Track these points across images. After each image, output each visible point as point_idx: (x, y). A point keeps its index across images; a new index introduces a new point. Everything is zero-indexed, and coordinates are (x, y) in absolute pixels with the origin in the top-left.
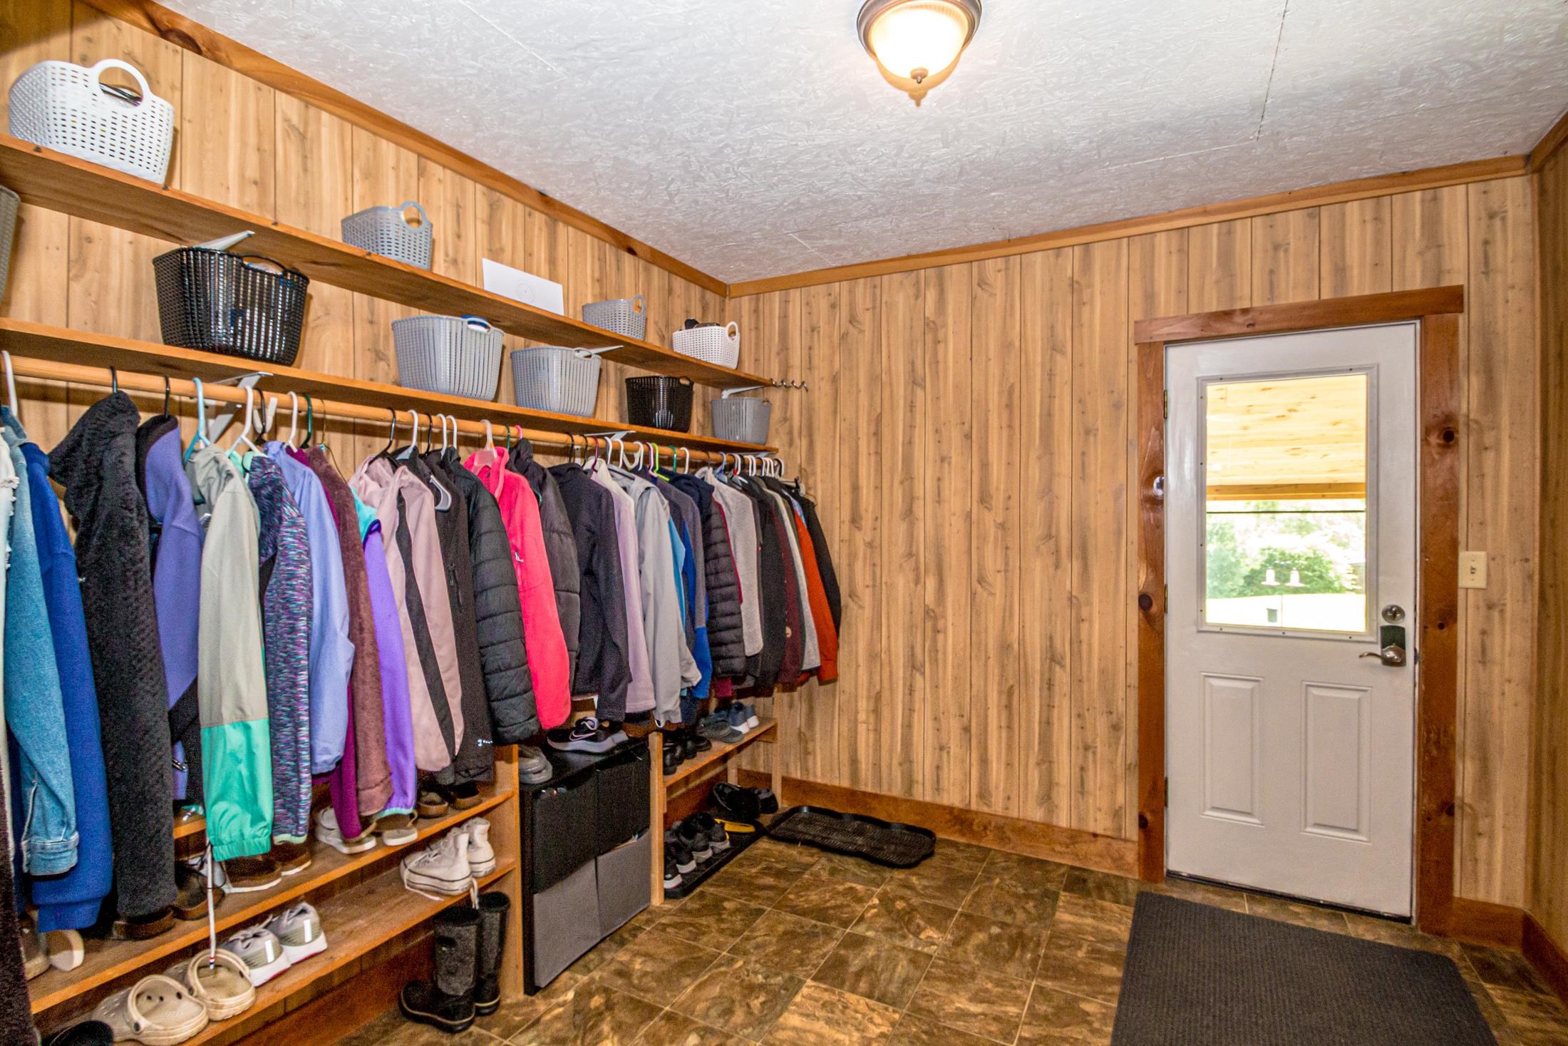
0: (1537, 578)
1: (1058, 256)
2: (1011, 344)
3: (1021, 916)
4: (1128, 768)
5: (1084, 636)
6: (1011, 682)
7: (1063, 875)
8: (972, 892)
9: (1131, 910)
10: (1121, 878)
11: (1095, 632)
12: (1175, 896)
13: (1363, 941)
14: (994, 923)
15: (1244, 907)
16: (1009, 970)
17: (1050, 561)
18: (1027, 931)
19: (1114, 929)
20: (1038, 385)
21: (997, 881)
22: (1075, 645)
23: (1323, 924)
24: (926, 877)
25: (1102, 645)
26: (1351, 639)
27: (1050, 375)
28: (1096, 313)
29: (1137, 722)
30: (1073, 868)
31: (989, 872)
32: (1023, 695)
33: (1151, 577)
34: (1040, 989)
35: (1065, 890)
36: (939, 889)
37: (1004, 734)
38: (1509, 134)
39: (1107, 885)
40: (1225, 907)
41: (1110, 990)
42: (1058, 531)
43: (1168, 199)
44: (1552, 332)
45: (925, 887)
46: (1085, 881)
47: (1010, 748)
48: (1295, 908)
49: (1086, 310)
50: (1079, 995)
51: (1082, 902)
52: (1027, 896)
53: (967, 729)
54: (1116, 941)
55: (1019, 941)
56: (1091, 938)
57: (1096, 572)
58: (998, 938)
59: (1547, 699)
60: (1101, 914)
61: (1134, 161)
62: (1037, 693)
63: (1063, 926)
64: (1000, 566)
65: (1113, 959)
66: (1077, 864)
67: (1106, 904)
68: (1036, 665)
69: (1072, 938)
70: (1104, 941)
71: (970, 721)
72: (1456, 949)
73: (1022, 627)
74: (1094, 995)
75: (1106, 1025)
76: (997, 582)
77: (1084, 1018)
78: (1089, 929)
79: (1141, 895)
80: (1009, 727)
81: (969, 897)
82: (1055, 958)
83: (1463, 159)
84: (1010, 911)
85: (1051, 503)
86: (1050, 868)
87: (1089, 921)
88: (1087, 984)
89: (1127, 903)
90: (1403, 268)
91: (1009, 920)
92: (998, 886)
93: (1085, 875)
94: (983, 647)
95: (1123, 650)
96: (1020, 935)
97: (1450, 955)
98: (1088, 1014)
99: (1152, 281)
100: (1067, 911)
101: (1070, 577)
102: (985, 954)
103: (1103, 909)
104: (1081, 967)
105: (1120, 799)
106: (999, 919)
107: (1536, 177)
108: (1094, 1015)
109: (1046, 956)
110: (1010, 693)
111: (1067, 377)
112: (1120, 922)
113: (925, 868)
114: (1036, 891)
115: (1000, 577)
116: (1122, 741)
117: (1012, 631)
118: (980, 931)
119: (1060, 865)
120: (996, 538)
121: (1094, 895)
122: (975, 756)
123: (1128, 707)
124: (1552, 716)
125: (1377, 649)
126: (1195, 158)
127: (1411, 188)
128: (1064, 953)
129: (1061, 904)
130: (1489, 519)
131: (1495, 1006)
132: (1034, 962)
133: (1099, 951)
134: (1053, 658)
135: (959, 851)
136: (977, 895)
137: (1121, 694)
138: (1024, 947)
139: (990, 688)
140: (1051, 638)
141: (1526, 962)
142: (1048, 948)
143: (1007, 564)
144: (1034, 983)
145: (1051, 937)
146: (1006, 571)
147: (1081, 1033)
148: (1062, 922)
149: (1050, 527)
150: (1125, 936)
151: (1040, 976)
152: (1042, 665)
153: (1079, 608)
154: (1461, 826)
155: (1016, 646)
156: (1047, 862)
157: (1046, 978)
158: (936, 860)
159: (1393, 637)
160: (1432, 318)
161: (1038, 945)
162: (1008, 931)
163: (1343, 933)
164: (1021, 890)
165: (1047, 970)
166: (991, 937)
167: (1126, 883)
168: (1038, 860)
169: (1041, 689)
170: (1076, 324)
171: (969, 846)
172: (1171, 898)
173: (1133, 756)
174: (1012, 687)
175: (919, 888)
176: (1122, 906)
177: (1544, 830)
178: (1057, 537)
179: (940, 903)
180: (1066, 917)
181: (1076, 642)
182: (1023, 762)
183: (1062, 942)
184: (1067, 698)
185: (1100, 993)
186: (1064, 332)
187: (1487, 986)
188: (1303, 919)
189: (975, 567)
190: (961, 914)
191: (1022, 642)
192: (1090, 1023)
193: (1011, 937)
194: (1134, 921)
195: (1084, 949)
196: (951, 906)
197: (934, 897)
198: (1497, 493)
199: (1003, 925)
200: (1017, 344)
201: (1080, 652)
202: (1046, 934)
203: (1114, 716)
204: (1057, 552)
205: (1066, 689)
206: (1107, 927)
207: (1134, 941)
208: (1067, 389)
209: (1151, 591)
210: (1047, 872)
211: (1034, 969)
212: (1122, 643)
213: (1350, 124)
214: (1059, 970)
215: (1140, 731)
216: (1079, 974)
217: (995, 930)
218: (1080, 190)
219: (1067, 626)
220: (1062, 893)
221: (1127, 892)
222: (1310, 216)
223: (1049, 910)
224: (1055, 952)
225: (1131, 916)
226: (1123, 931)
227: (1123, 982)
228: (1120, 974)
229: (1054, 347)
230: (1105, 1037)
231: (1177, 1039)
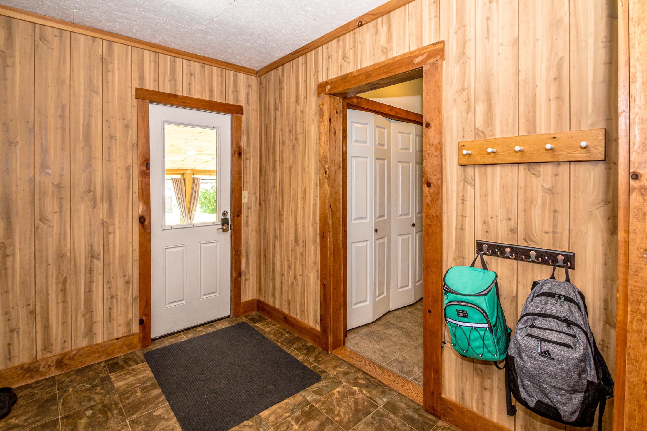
0: (258, 199)
1: (93, 41)
2: (63, 81)
3: (97, 397)
4: (134, 299)
5: (111, 240)
6: (65, 275)
7: (104, 367)
8: (60, 404)
9: (146, 363)
10: (132, 353)
11: (116, 238)
12: (159, 347)
13: (223, 329)
14: (86, 410)
15: (184, 338)
16: (111, 425)
17: (90, 204)
18: (106, 402)
19: (145, 375)
20: (82, 108)
21: (71, 389)
22: (106, 247)
23: (210, 330)
24: (22, 415)
25: (120, 244)
26: (214, 225)
27: (89, 104)
28: (116, 77)
29: (138, 276)
30: (106, 361)
31: (62, 388)
32: (73, 280)
33: (145, 208)
34: (132, 422)
35: (110, 373)
36: (36, 415)
37: (61, 306)
38: (258, 63)
39: (129, 359)
40: (178, 341)
41: (161, 399)
42: (95, 188)
43: (154, 37)
44: (263, 126)
45: (26, 420)
46: (117, 363)
47: (65, 313)
48: (199, 329)
49: (110, 74)
50: (150, 411)
51: (123, 373)
52: (94, 387)
53: (33, 313)
54: (150, 379)
55: (106, 409)
56: (138, 385)
57: (117, 208)
58: (93, 415)
59: (262, 234)
60: (134, 373)
61: (154, 15)
62: (83, 277)
63: (122, 388)
64: (56, 209)
65: (153, 387)
66: (109, 358)
67: (134, 367)
68: (82, 262)
69: (131, 390)
70: (145, 382)
71: (35, 307)
72: (244, 318)
73: (73, 243)
74: (157, 406)
75: (170, 414)
76: (55, 219)
77: (160, 418)
78: (134, 382)
79: (145, 355)
80: (64, 301)
81: (60, 407)
82: (129, 404)
83: (244, 65)
84: (90, 399)
85: (91, 173)
86: (96, 367)
87: (132, 379)
88: (151, 404)
89: (142, 361)
90: (228, 95)
91: (92, 403)
92: (73, 392)
93: (115, 361)
94: (44, 259)
95: (131, 245)
96: (104, 406)
97: (244, 321)
98: (160, 415)
99: (143, 71)
100: (118, 381)
101: (102, 212)
102: (92, 427)
103: (134, 370)
104: (143, 399)
105: (130, 316)
106: (87, 406)
107: (259, 78)
108: (162, 413)
109: (124, 406)
110: (64, 282)
111: (100, 107)
112: (145, 371)
113: (16, 410)
114: (96, 381)
115: (56, 216)
116: (131, 288)
117: (66, 245)
118: (81, 419)
119: (99, 363)
120: (53, 194)
121: (126, 367)
122: (39, 326)
123: (134, 272)
124: (264, 239)
125: (221, 227)
126: (177, 27)
127: (231, 69)
128: (131, 399)
129: (113, 380)
130: (248, 181)
131: (261, 329)
132: (120, 413)
133: (145, 388)
134: (92, 256)
135: (33, 388)
136: (63, 404)
137: (130, 265)
138: (110, 410)
139: (50, 283)
140: (91, 246)
141: (259, 314)
142: (122, 402)
143: (61, 208)
144: (127, 421)
145: (120, 396)
146: (61, 212)
147: (163, 424)
148: (121, 387)
149: (90, 186)
150: (151, 375)
151: (128, 416)
152: (86, 261)
153: (108, 227)
154: (243, 278)
155: (68, 254)
156: (92, 365)
157: (132, 414)
158: (21, 402)
159: (225, 222)
160: (236, 115)
161: (116, 404)
162: (96, 408)
163: (216, 330)
164: (88, 386)
165: (129, 412)
166: (89, 417)
167: (135, 354)
168: (86, 367)
169: (85, 274)
170: (105, 81)
171: (37, 382)
172: (157, 349)
173: (136, 293)
174: (66, 278)
175: (21, 423)
176: (141, 364)
177: (262, 273)
178: (94, 191)
179: (43, 422)
180: (121, 383)
181: (106, 244)
182: (73, 319)
183: (126, 396)
184: (101, 275)
185: (158, 404)
186: (98, 83)
187: (256, 324)
188: (203, 331)
189: (37, 211)
190: (63, 418)
191: (72, 251)
192: (163, 418)
193: (100, 410)
194: (150, 366)
195: (139, 391)
196: (52, 419)
197: (38, 421)
198: (250, 174)
199: (91, 408)
200: (68, 81)
201: (108, 250)
202: (116, 397)
203: (127, 277)
204: (94, 199)
205: (101, 271)
206: (142, 376)
207: (157, 374)
208: (100, 113)
209: (145, 215)
210: (96, 369)
211: (122, 414)
212: (131, 241)
213: (228, 40)
214: (135, 407)
215: (140, 281)
216: (144, 403)
217: (89, 413)
218: (121, 14)
219: (101, 238)
220: (110, 375)
221: (139, 357)
222: (202, 66)
223: (110, 386)
224: (127, 401)
225: (147, 365)
226: (149, 373)
227: (164, 392)
228: (160, 391)
229: (91, 89)
230: (173, 418)
231: (198, 398)
